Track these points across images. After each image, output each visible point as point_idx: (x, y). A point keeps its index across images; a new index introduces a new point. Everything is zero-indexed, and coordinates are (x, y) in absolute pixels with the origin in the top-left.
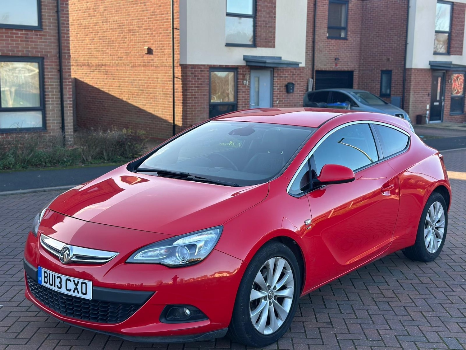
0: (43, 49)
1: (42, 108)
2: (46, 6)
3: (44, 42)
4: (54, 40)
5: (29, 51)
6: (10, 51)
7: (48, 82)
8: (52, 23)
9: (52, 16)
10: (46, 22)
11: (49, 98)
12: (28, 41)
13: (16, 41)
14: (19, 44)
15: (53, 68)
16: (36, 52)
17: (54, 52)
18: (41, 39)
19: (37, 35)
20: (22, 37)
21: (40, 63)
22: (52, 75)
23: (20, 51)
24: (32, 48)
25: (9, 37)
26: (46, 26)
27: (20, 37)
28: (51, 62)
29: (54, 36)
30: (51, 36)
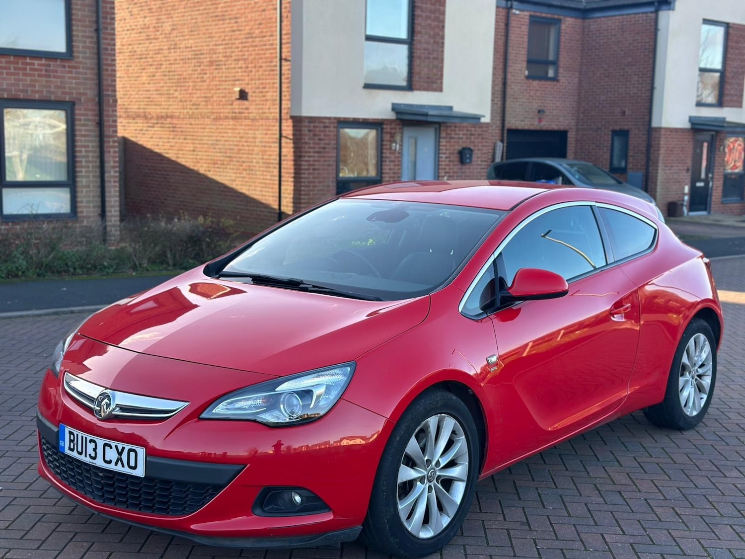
0: (73, 88)
1: (71, 183)
2: (80, 20)
3: (75, 78)
4: (91, 74)
5: (51, 92)
6: (23, 91)
7: (80, 141)
8: (88, 47)
9: (88, 37)
10: (78, 46)
11: (82, 167)
12: (49, 76)
13: (30, 75)
14: (35, 81)
15: (89, 120)
16: (63, 93)
17: (91, 93)
18: (71, 72)
19: (64, 67)
20: (41, 70)
21: (69, 110)
22: (88, 131)
23: (36, 92)
24: (56, 87)
25: (20, 69)
26: (79, 52)
27: (37, 70)
28: (85, 110)
29: (90, 69)
30: (87, 68)
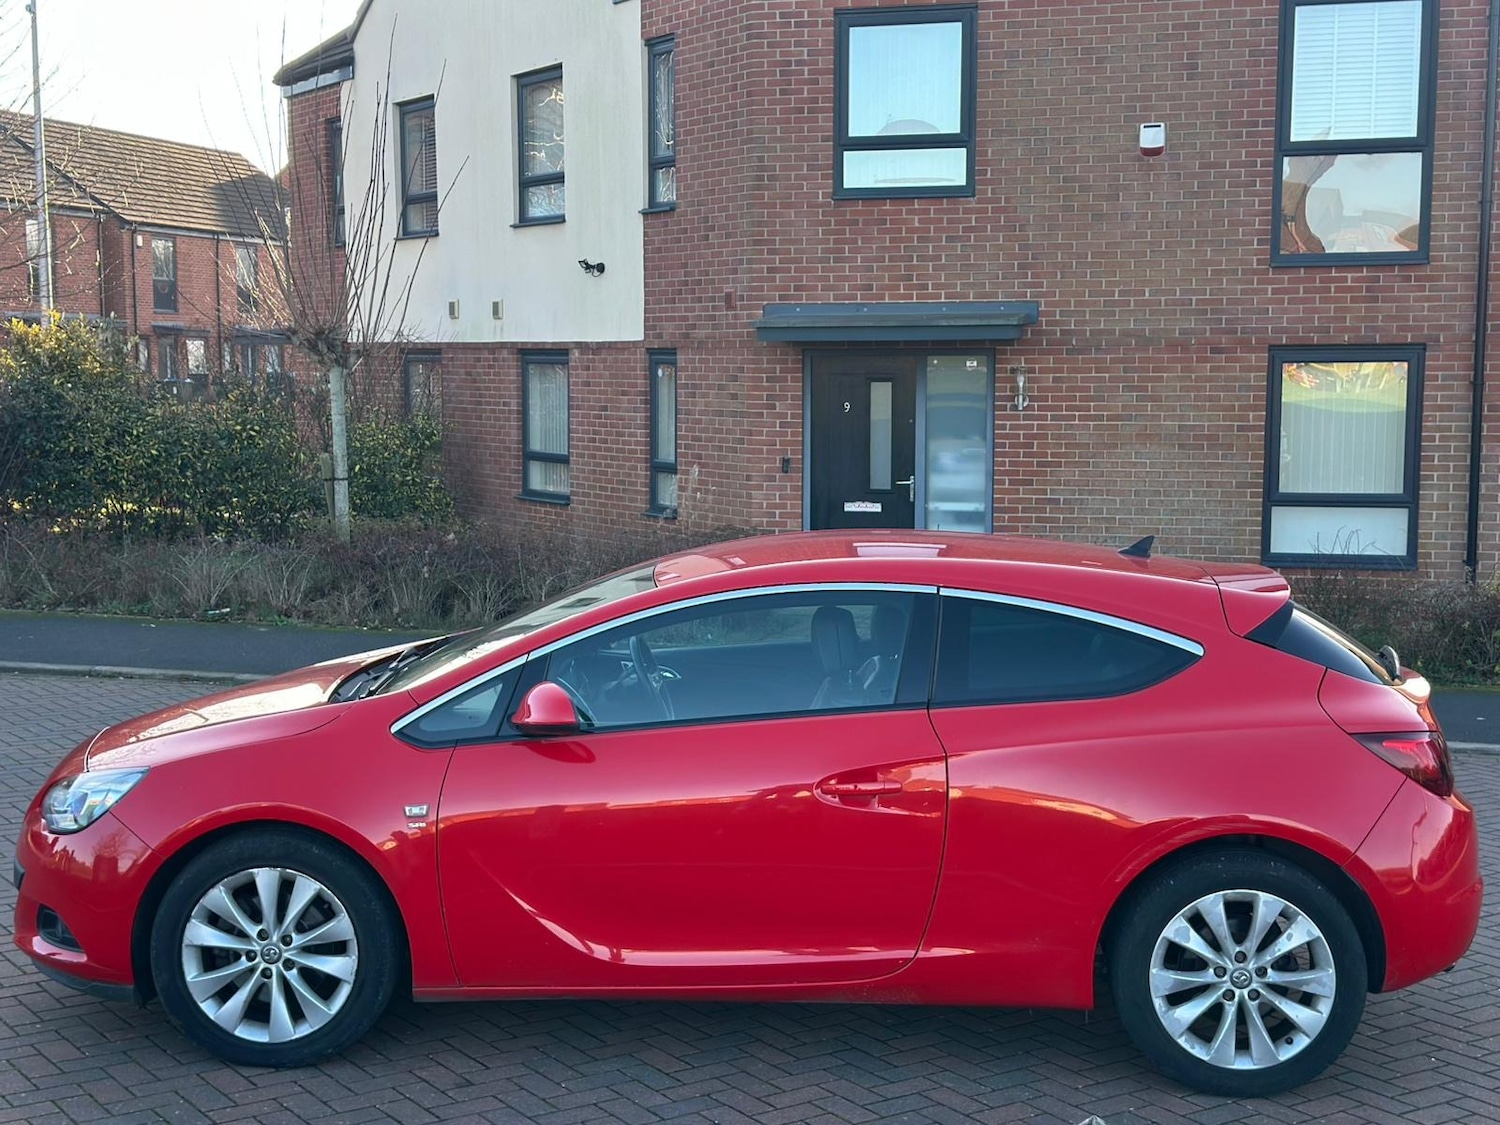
0: (1424, 319)
1: (1408, 499)
2: (1448, 188)
3: (1428, 299)
4: (1464, 289)
5: (1375, 329)
6: (1316, 330)
7: (1432, 419)
8: (1463, 238)
9: (1463, 218)
10: (1442, 235)
11: (1433, 468)
12: (1375, 300)
13: (1336, 300)
14: (1346, 310)
15: (1455, 378)
16: (1399, 329)
17: (1463, 326)
18: (1422, 289)
19: (1408, 279)
20: (1360, 289)
21: (1414, 361)
22: (1450, 398)
23: (1345, 330)
24: (1388, 318)
25: (1317, 290)
26: (1442, 248)
27: (1349, 289)
28: (1448, 358)
29: (1466, 278)
30: (1457, 278)
